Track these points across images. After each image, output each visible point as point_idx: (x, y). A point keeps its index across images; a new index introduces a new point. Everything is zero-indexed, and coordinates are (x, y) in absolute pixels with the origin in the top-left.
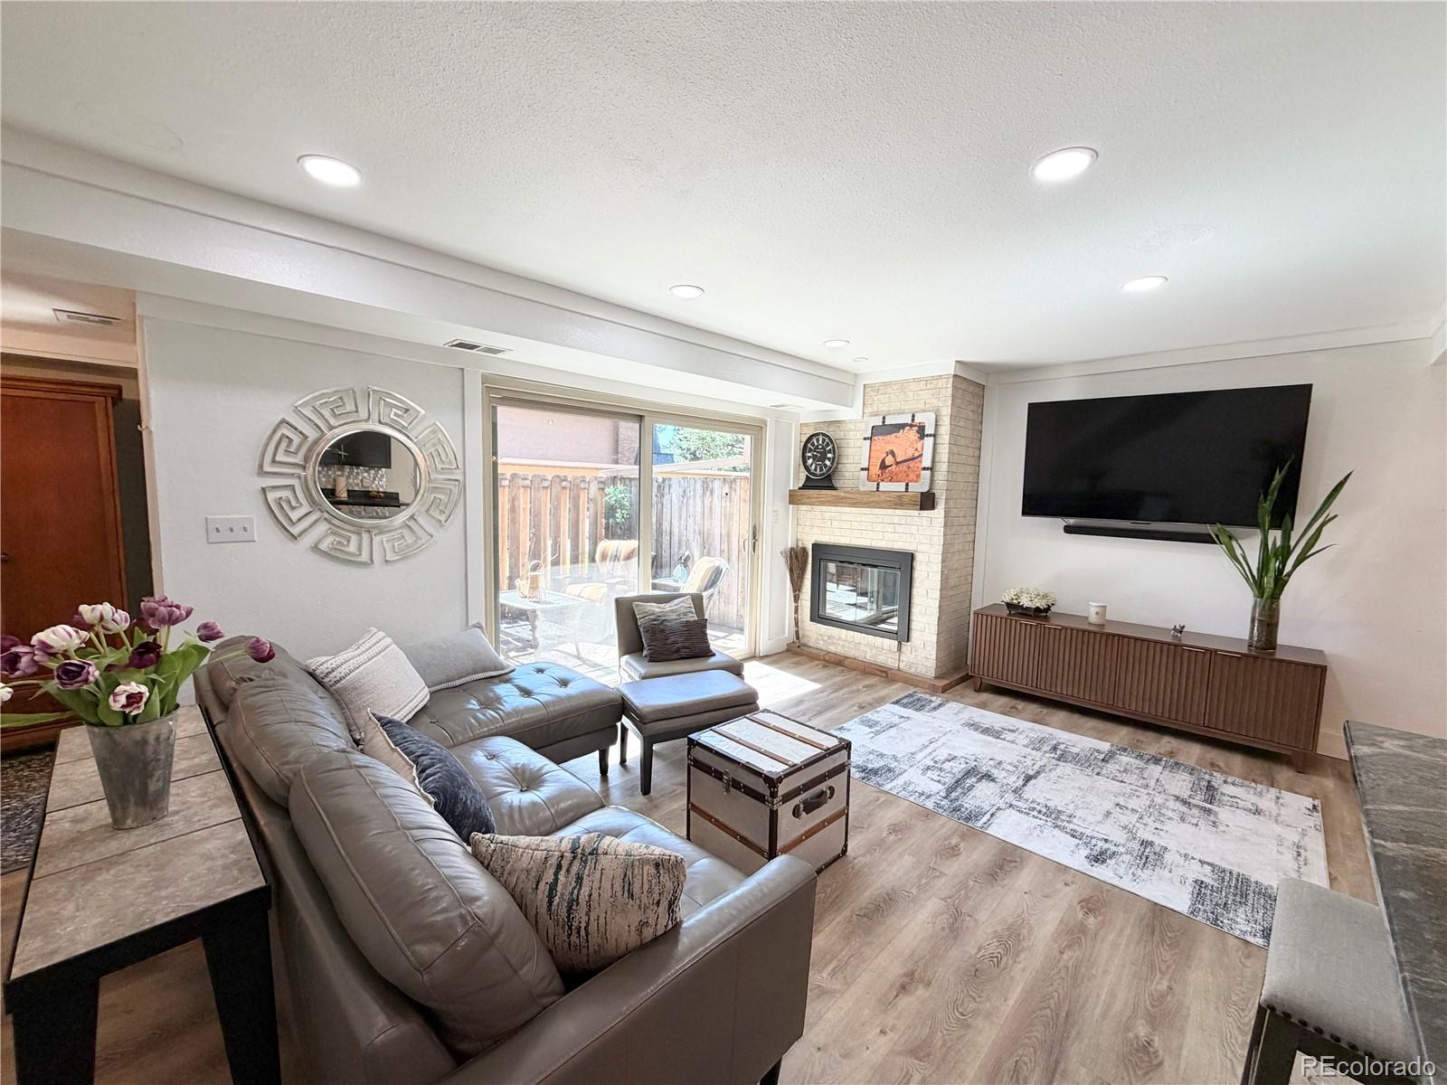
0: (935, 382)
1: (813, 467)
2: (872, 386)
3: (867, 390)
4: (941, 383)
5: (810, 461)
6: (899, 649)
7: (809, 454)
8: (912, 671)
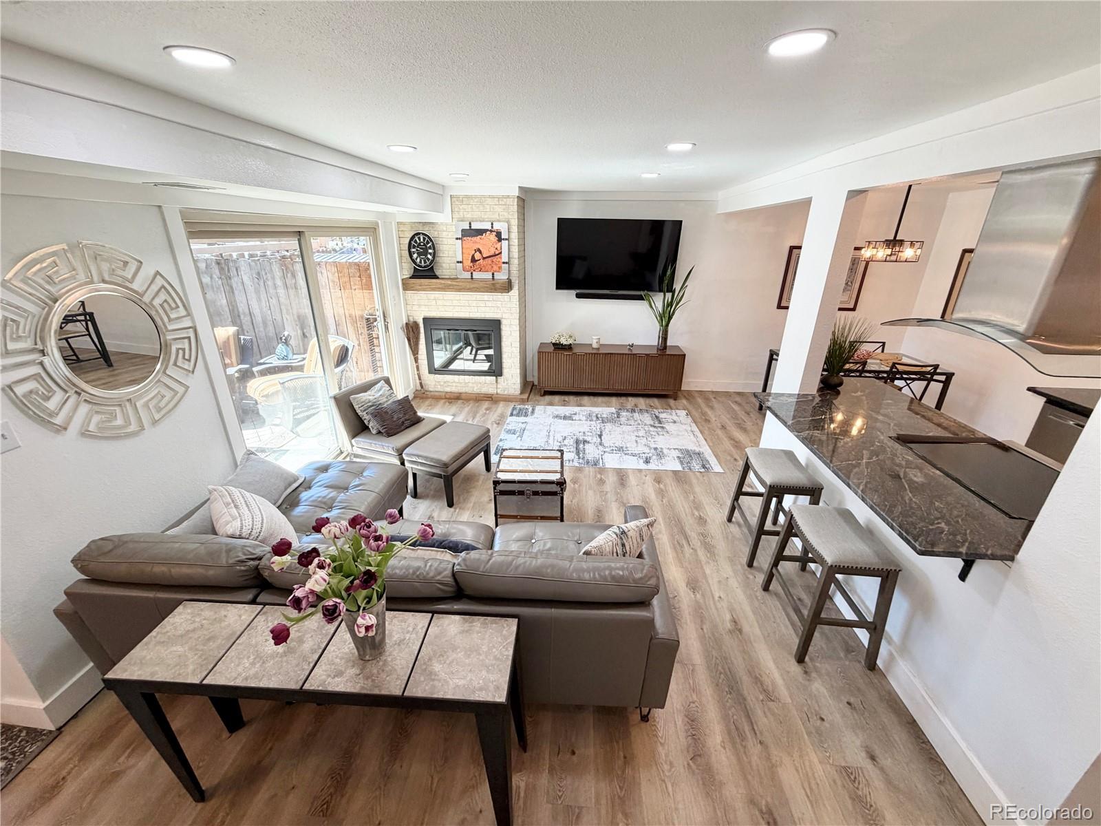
0: (505, 200)
1: (418, 260)
2: (458, 197)
3: (453, 199)
4: (509, 201)
5: (415, 256)
6: (497, 382)
7: (413, 250)
8: (506, 393)
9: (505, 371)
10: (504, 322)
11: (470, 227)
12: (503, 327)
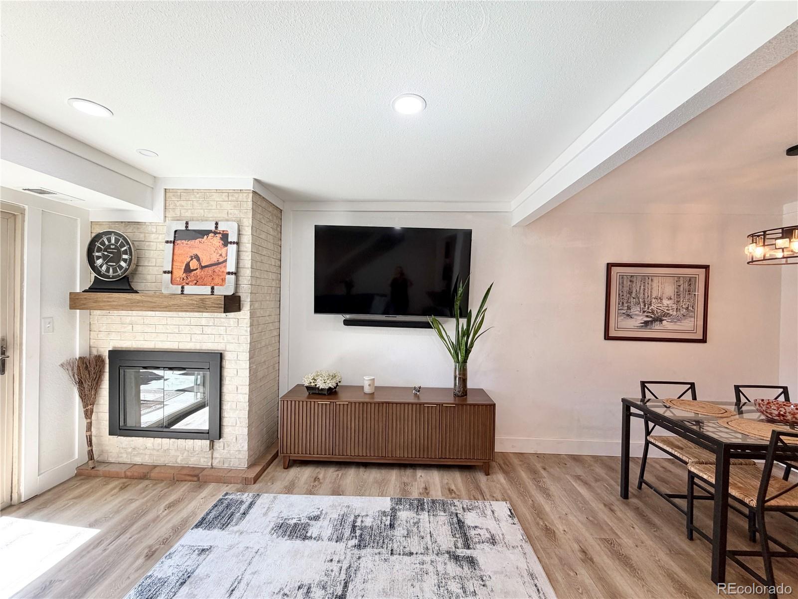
0: (237, 195)
1: (104, 268)
2: (174, 191)
3: (168, 194)
4: (242, 197)
5: (99, 262)
6: (212, 447)
7: (99, 254)
8: (226, 466)
9: (226, 431)
10: (228, 357)
11: (187, 227)
12: (227, 364)
